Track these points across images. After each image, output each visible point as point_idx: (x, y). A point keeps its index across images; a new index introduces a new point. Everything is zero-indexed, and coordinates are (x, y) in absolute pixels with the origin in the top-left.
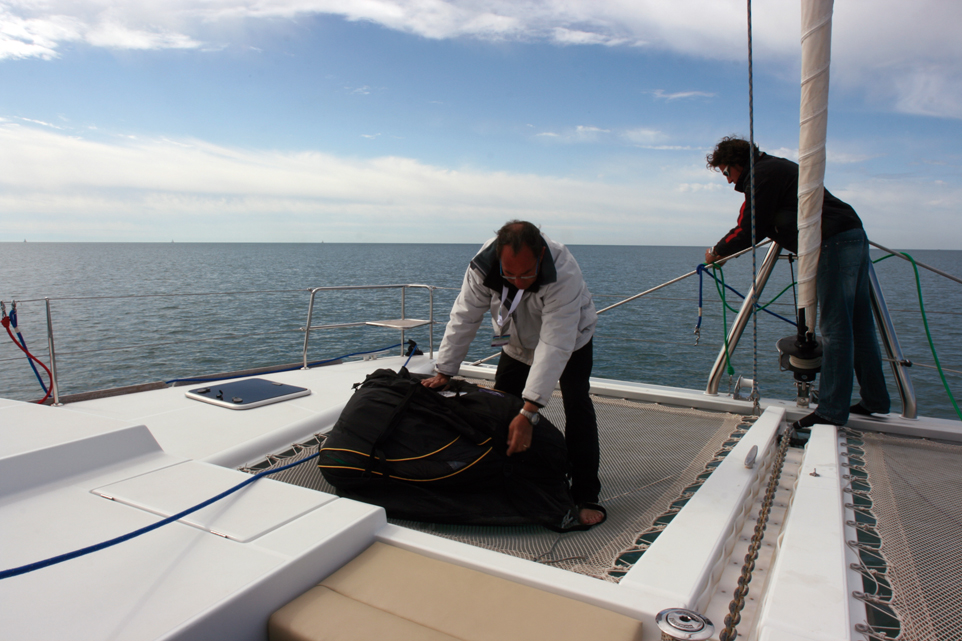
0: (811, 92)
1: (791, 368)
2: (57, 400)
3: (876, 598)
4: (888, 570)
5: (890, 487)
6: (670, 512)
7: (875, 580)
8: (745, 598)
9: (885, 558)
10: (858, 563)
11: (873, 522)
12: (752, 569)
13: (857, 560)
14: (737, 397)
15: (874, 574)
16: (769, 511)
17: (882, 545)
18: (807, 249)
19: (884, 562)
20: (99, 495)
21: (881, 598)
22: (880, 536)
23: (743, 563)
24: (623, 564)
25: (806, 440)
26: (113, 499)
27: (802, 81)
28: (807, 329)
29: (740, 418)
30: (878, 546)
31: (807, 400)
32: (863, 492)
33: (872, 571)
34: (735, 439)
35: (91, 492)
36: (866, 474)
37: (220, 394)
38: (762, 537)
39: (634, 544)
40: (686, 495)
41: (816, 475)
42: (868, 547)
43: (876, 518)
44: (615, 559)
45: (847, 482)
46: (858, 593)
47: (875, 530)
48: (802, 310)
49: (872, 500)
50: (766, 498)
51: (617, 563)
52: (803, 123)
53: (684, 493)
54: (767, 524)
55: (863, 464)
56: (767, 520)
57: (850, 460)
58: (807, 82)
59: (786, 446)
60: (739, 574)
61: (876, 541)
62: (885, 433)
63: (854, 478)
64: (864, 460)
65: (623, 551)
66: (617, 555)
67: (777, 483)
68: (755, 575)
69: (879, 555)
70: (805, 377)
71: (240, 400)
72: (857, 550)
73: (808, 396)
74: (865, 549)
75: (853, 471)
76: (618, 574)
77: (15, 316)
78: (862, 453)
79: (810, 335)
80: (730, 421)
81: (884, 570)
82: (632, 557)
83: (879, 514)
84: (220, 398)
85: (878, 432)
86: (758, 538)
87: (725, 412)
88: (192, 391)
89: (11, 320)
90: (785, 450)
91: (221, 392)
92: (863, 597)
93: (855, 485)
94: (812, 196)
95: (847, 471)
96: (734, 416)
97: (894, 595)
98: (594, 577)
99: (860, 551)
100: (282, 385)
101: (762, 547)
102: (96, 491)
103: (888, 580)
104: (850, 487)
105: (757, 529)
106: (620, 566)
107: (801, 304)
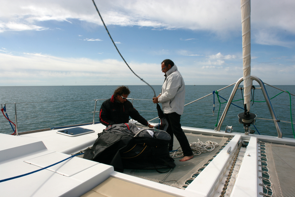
0: (245, 38)
1: (243, 123)
2: (17, 134)
3: (267, 194)
4: (271, 186)
5: (273, 160)
6: (203, 167)
7: (267, 189)
8: (225, 194)
9: (270, 182)
10: (262, 183)
11: (267, 170)
12: (227, 185)
13: (261, 182)
14: (226, 132)
15: (267, 187)
16: (234, 167)
17: (270, 178)
18: (246, 86)
19: (270, 183)
20: (26, 162)
21: (268, 195)
22: (269, 175)
23: (225, 183)
24: (187, 184)
25: (247, 145)
26: (30, 164)
27: (242, 35)
28: (247, 110)
29: (227, 138)
30: (268, 178)
31: (248, 133)
32: (264, 161)
33: (266, 186)
34: (225, 145)
35: (24, 161)
36: (266, 156)
37: (67, 132)
38: (231, 175)
39: (191, 177)
40: (209, 162)
41: (249, 156)
42: (265, 178)
43: (268, 169)
44: (185, 182)
45: (260, 158)
46: (261, 193)
47: (268, 173)
48: (246, 105)
49: (267, 163)
50: (233, 163)
51: (186, 183)
52: (243, 48)
53: (208, 161)
54: (233, 171)
55: (265, 152)
56: (233, 170)
57: (261, 151)
58: (244, 35)
59: (241, 147)
60: (223, 187)
61: (268, 177)
62: (272, 143)
63: (262, 157)
64: (265, 151)
65: (188, 179)
66: (186, 181)
67: (237, 158)
68: (228, 187)
69: (269, 181)
70: (247, 125)
71: (73, 134)
72: (262, 179)
73: (248, 132)
74: (264, 179)
75: (262, 155)
76: (186, 187)
77: (5, 108)
78: (265, 149)
79: (248, 112)
80: (224, 139)
81: (270, 186)
82: (190, 181)
83: (269, 168)
84: (67, 133)
85: (270, 143)
86: (230, 176)
87: (222, 137)
88: (58, 131)
89: (4, 109)
90: (240, 148)
91: (67, 131)
92: (263, 194)
93: (262, 159)
94: (247, 70)
95: (260, 155)
96: (225, 138)
97: (273, 193)
98: (178, 188)
99: (263, 180)
100: (86, 129)
101: (231, 178)
102: (25, 161)
103: (271, 189)
104: (260, 160)
105: (230, 173)
106: (186, 184)
107: (245, 103)
